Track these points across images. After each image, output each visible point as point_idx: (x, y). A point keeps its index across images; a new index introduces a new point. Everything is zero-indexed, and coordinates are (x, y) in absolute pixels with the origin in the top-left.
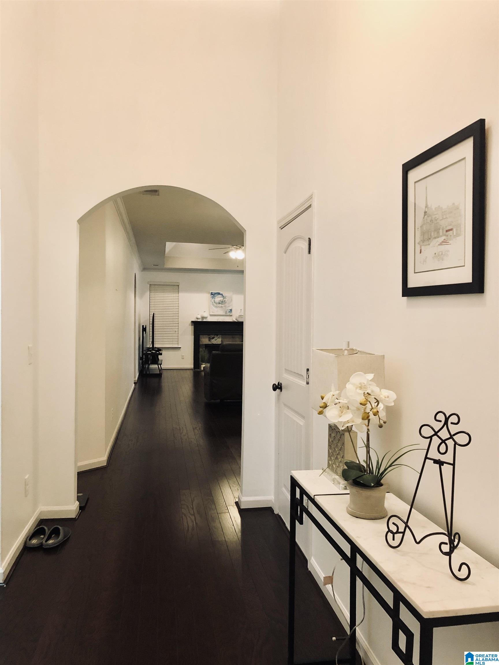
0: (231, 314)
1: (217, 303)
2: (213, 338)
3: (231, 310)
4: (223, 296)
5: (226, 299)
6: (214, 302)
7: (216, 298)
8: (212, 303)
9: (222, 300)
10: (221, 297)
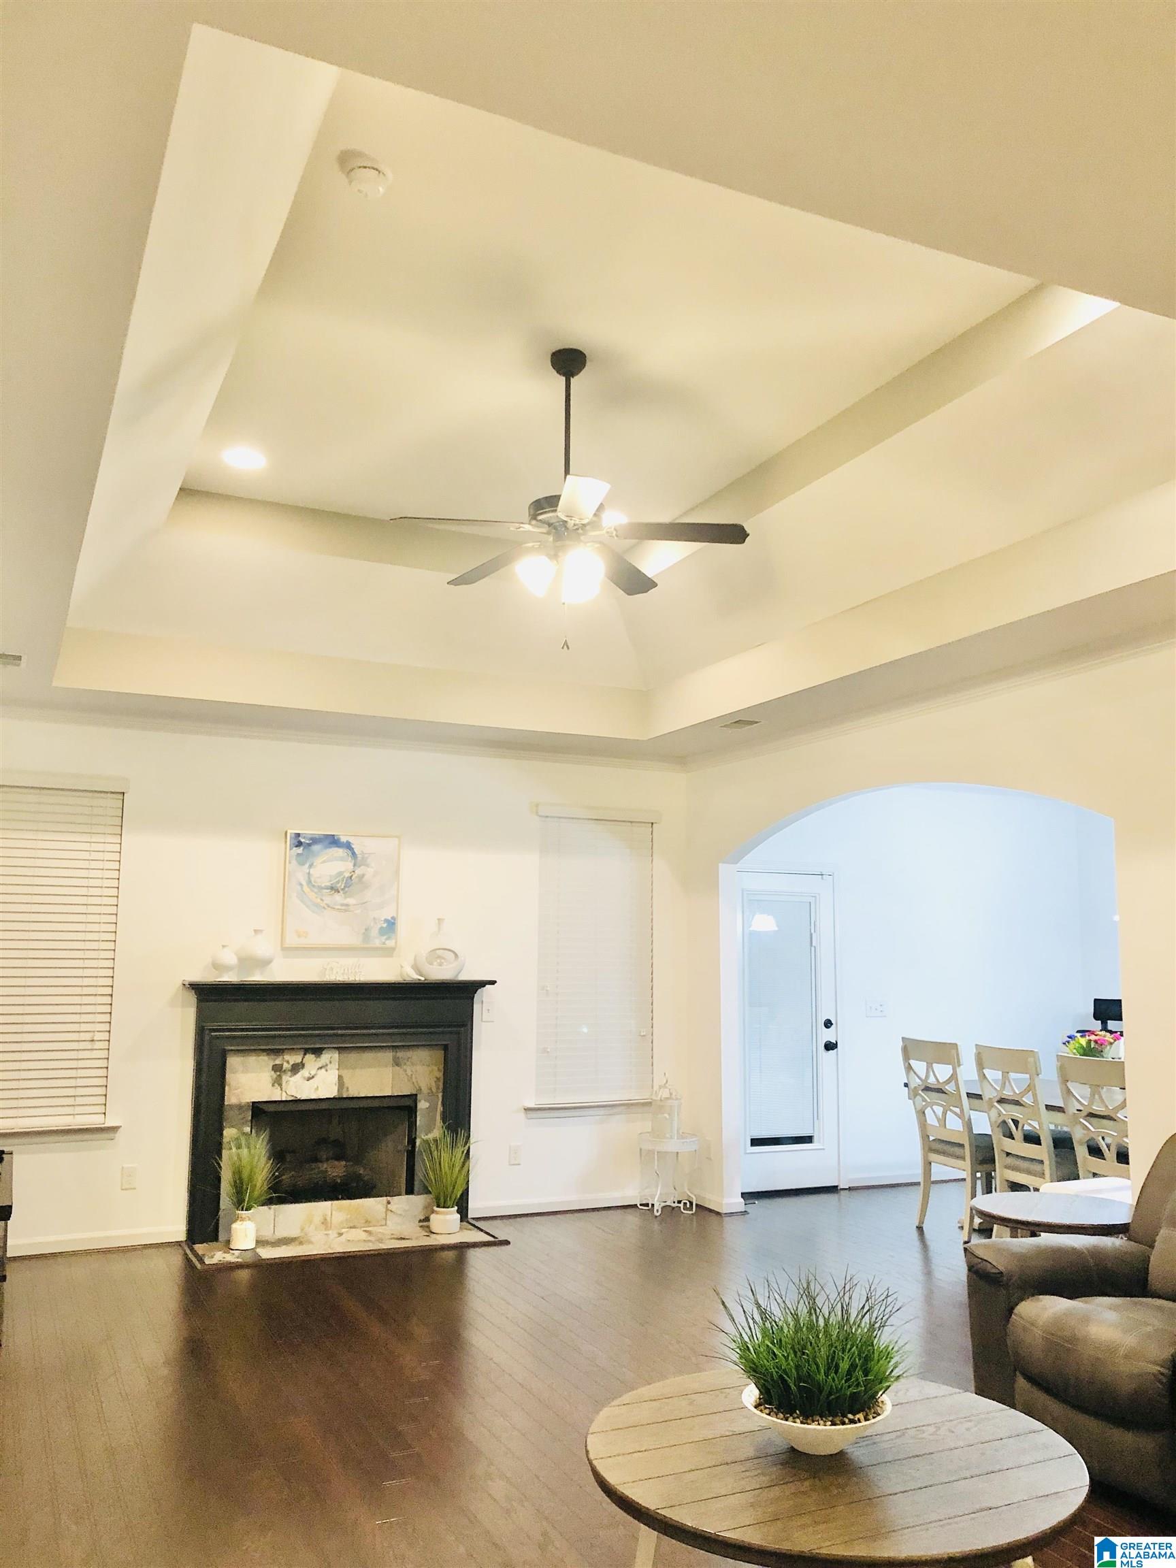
0: (390, 943)
1: (321, 888)
2: (296, 1068)
3: (391, 925)
4: (354, 854)
5: (368, 866)
6: (309, 882)
7: (318, 861)
8: (299, 887)
9: (347, 875)
10: (342, 859)
